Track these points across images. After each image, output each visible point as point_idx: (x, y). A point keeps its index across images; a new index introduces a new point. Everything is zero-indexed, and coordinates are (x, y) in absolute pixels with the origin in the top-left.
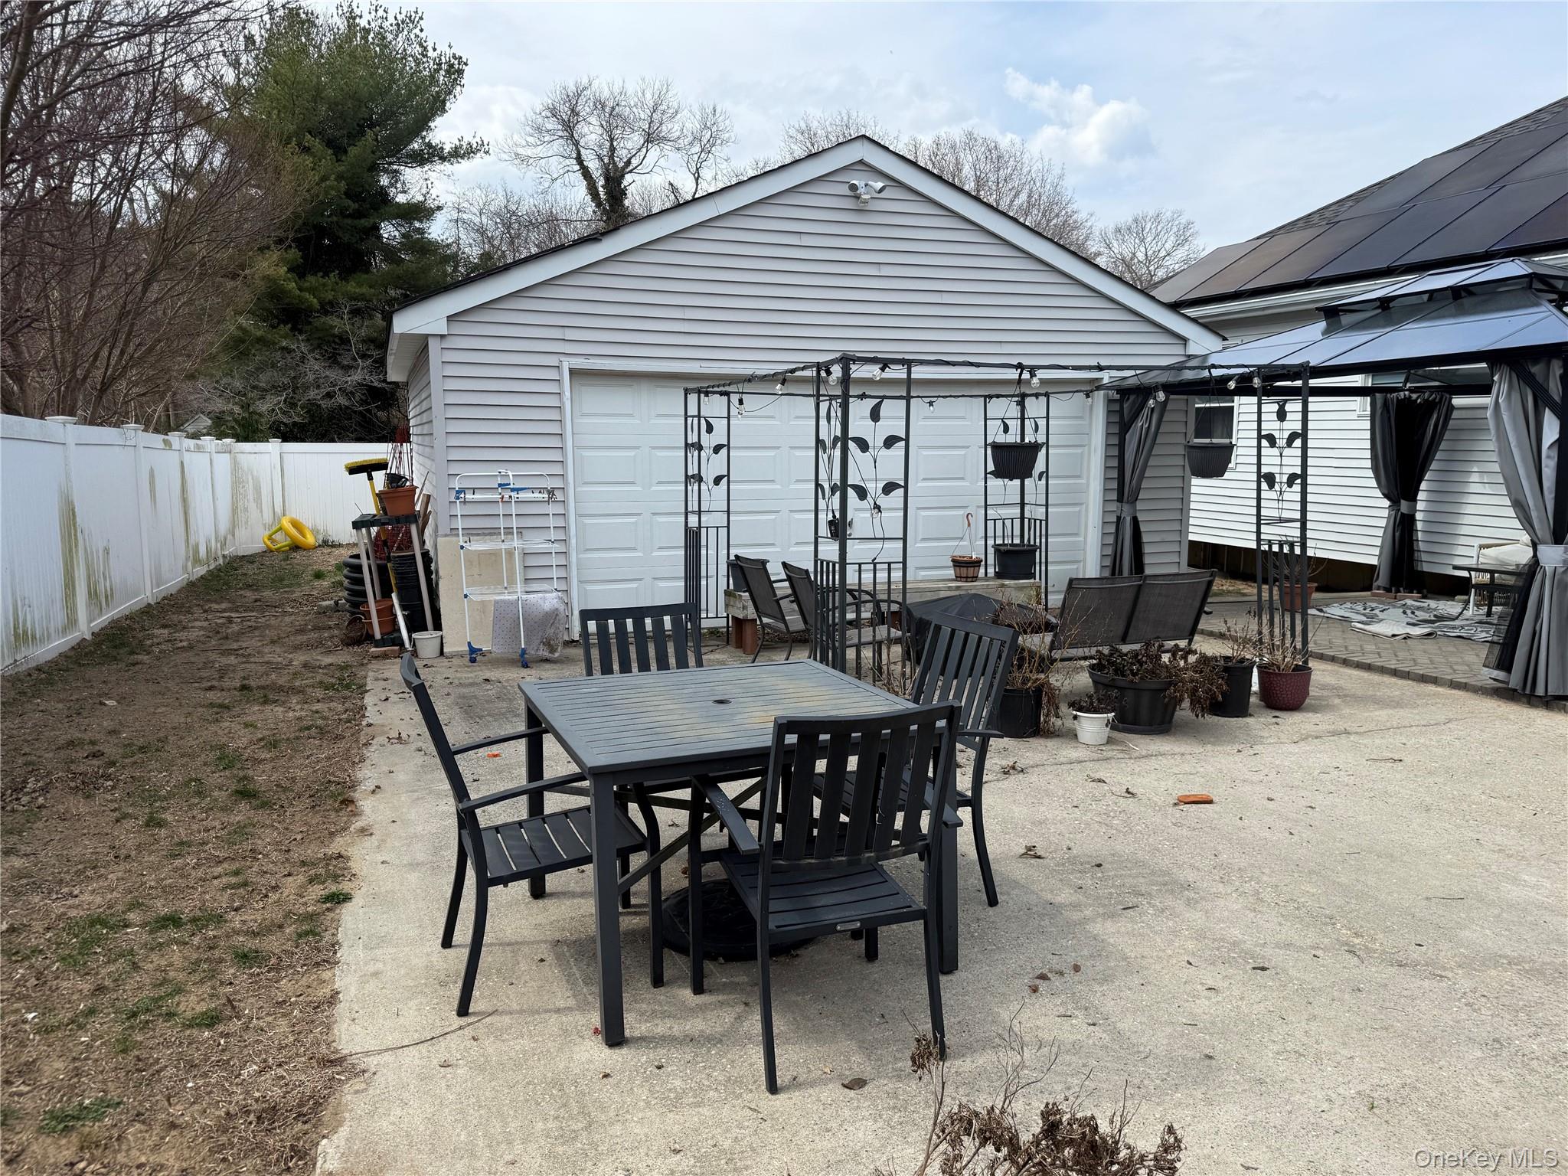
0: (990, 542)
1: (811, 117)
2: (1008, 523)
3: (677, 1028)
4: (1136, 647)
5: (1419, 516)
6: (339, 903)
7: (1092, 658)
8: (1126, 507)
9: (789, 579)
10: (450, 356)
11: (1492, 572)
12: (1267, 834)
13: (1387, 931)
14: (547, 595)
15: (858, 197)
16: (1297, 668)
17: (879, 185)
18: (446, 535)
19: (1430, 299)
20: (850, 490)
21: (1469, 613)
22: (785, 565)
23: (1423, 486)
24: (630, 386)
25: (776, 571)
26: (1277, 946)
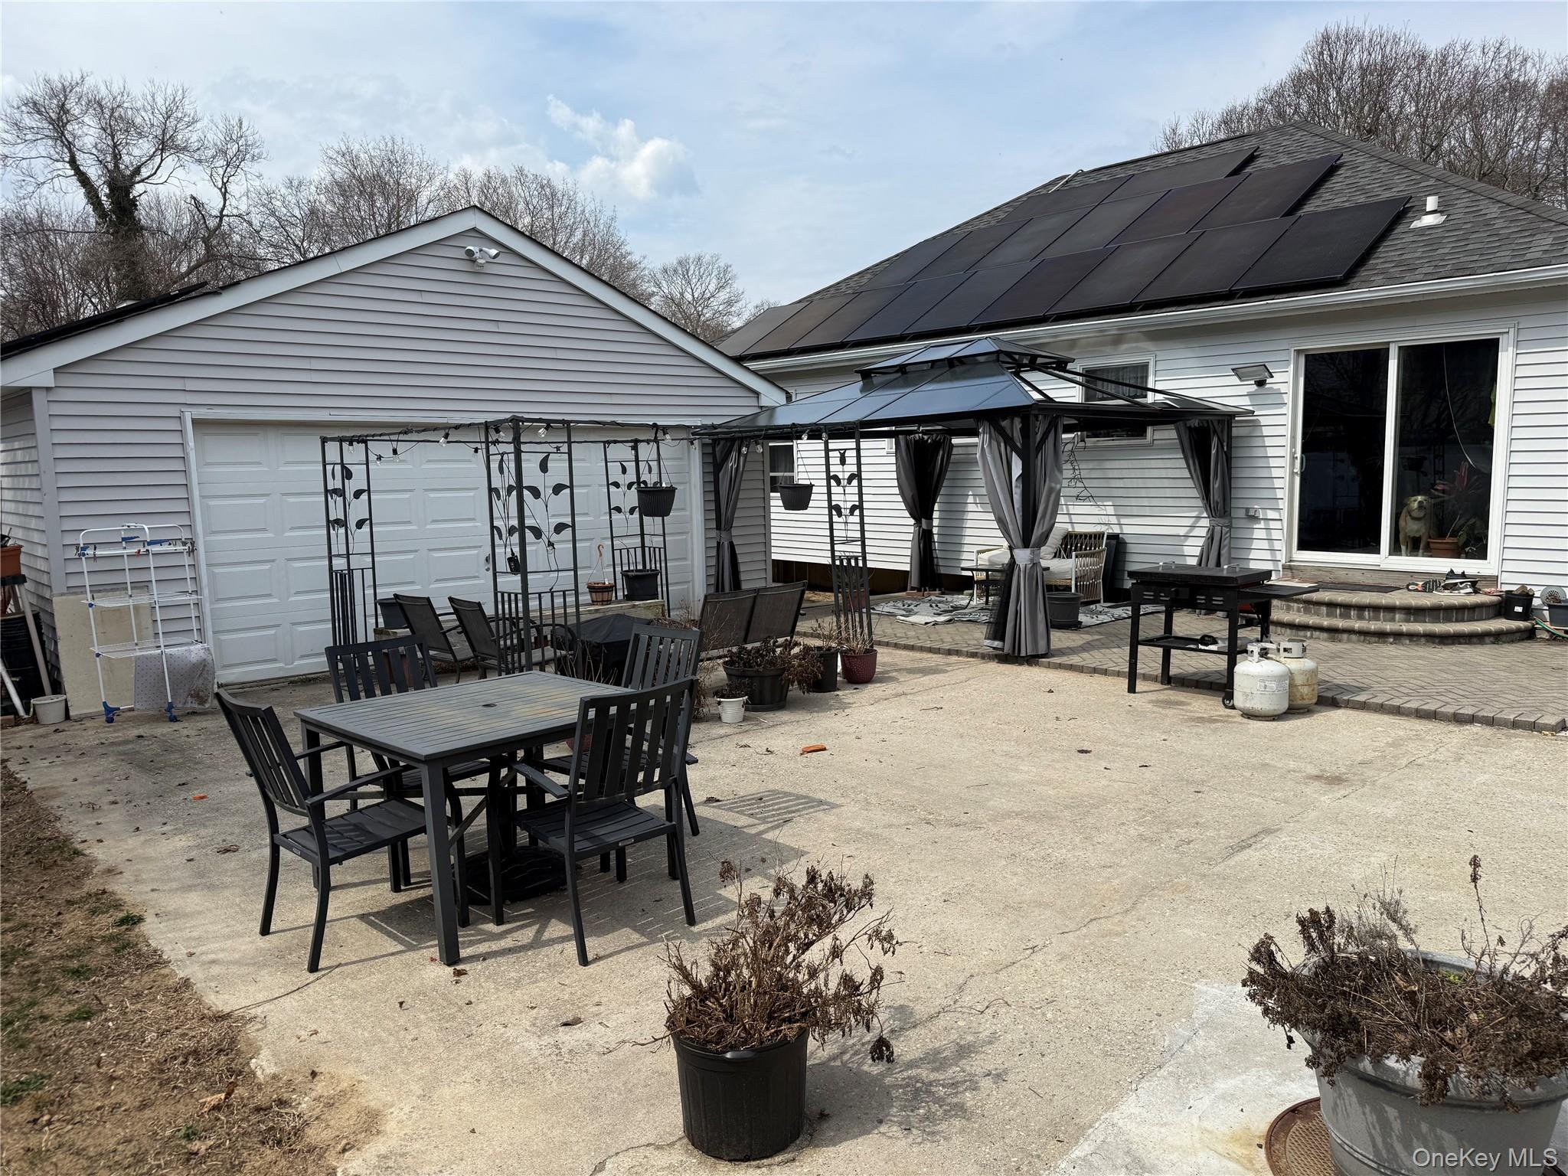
0: (618, 569)
1: (351, 139)
2: (632, 551)
3: (495, 946)
4: (758, 644)
5: (935, 530)
6: (135, 923)
7: (725, 656)
8: (724, 534)
9: (456, 612)
10: (56, 409)
11: (987, 571)
12: (866, 764)
13: (947, 808)
14: (192, 647)
15: (474, 261)
16: (867, 651)
17: (493, 252)
18: (62, 594)
19: (932, 367)
20: (527, 530)
21: (973, 603)
22: (451, 599)
23: (936, 507)
24: (256, 434)
25: (441, 605)
26: (884, 827)
